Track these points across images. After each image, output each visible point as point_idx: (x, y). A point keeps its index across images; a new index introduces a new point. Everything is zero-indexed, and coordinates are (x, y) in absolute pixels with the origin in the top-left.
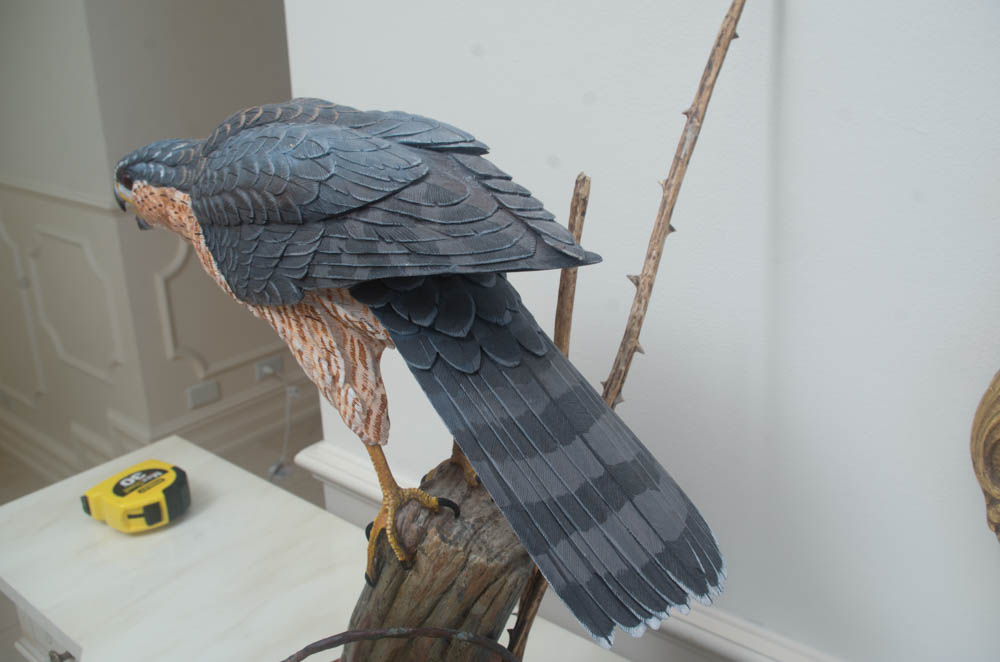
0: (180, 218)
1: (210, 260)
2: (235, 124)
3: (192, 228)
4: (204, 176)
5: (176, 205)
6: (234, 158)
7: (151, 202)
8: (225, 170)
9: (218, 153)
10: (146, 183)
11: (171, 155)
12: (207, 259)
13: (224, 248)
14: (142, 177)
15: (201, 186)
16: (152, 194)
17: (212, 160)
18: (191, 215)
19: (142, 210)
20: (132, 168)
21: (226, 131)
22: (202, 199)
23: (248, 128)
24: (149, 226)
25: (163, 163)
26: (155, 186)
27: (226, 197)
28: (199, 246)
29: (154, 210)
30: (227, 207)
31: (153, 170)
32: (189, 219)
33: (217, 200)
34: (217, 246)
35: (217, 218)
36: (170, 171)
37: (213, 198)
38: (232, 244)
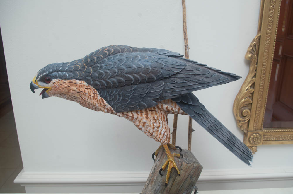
0: (79, 90)
1: (103, 101)
2: (104, 54)
3: (91, 92)
4: (98, 73)
5: (78, 85)
6: (118, 65)
7: (63, 86)
8: (114, 69)
9: (103, 65)
10: (60, 79)
11: (67, 68)
12: (101, 101)
13: (113, 95)
14: (56, 77)
15: (98, 76)
16: (64, 83)
17: (102, 67)
18: (89, 87)
19: (56, 90)
20: (50, 75)
21: (100, 57)
22: (100, 80)
23: (111, 55)
24: (49, 96)
25: (66, 71)
26: (65, 80)
27: (118, 78)
28: (96, 97)
29: (65, 89)
30: (119, 81)
31: (62, 74)
32: (88, 89)
33: (113, 79)
34: (108, 95)
35: (112, 86)
36: (70, 74)
37: (110, 79)
38: (118, 93)
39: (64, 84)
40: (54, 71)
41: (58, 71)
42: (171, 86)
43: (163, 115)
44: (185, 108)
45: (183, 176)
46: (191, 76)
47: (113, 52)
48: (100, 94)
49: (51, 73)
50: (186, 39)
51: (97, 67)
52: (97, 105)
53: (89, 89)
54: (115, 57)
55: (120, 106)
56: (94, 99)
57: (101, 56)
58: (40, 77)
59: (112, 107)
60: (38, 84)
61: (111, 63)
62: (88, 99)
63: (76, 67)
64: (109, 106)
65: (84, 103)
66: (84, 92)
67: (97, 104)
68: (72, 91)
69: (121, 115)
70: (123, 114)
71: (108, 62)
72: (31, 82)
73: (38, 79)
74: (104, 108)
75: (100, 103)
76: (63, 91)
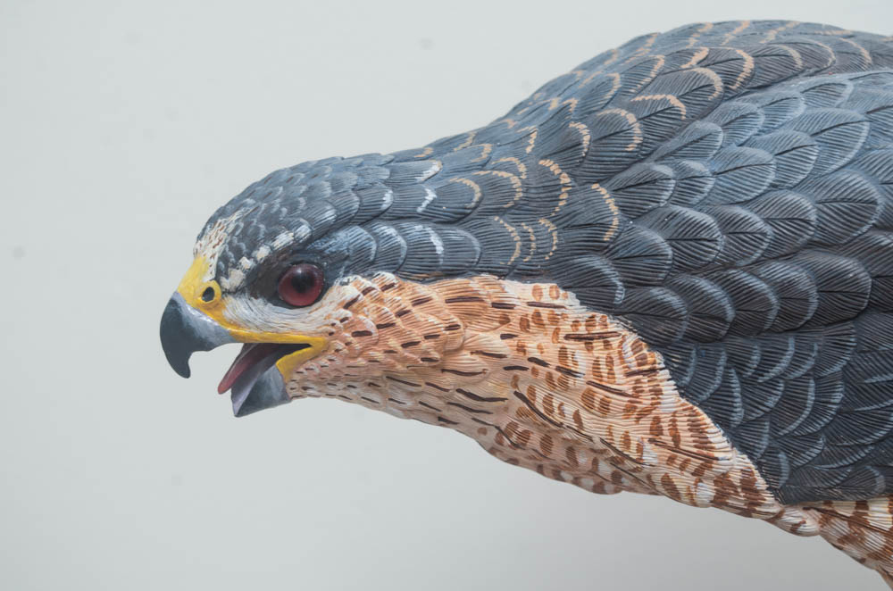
0: (521, 349)
1: (696, 428)
2: (696, 93)
3: (610, 362)
4: (661, 226)
5: (515, 318)
6: (819, 166)
7: (416, 324)
8: (792, 197)
9: (697, 166)
10: (389, 277)
11: (431, 196)
12: (683, 424)
13: (772, 383)
14: (362, 263)
15: (669, 251)
16: (418, 302)
17: (689, 184)
18: (598, 329)
19: (361, 354)
20: (319, 245)
21: (669, 111)
22: (684, 279)
24: (285, 398)
25: (425, 218)
26: (423, 281)
27: (824, 260)
28: (646, 401)
29: (425, 344)
30: (830, 284)
31: (400, 240)
32: (587, 340)
33: (781, 270)
34: (735, 383)
35: (772, 316)
36: (458, 234)
37: (763, 271)
38: (813, 369)
39: (417, 312)
40: (344, 221)
41: (369, 216)
48: (676, 375)
49: (326, 231)
51: (654, 181)
52: (652, 455)
53: (598, 344)
55: (821, 459)
56: (629, 410)
57: (673, 100)
58: (247, 263)
59: (759, 465)
60: (228, 313)
61: (762, 155)
62: (577, 417)
63: (491, 186)
64: (733, 461)
65: (535, 440)
66: (554, 361)
67: (648, 447)
68: (466, 360)
69: (811, 521)
70: (828, 516)
71: (735, 149)
72: (173, 302)
73: (236, 278)
74: (698, 473)
75: (676, 439)
76: (405, 359)
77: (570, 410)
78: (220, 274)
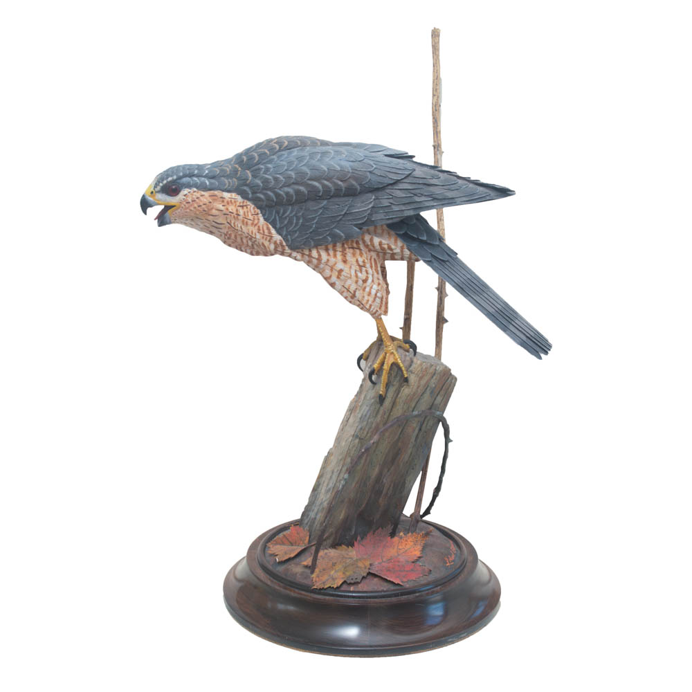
0: (227, 209)
1: (268, 229)
2: (272, 149)
3: (248, 212)
4: (260, 179)
5: (225, 201)
6: (296, 166)
7: (201, 201)
8: (290, 172)
9: (269, 166)
10: (195, 189)
11: (207, 172)
12: (265, 228)
13: (286, 218)
14: (189, 186)
15: (261, 185)
16: (202, 196)
17: (267, 170)
18: (245, 204)
19: (188, 208)
20: (178, 181)
21: (265, 153)
22: (265, 191)
23: (282, 151)
24: (170, 223)
25: (205, 177)
26: (203, 191)
27: (297, 187)
28: (256, 222)
29: (204, 206)
30: (298, 192)
31: (198, 181)
32: (242, 207)
33: (286, 189)
34: (277, 217)
35: (285, 200)
36: (213, 181)
37: (282, 189)
38: (296, 214)
39: (201, 198)
40: (185, 176)
41: (191, 176)
42: (386, 203)
43: (375, 259)
44: (413, 245)
45: (415, 387)
46: (420, 186)
47: (287, 147)
48: (263, 215)
49: (180, 178)
50: (437, 133)
51: (259, 169)
52: (258, 236)
53: (245, 208)
54: (291, 153)
55: (297, 237)
56: (252, 224)
57: (266, 151)
58: (161, 184)
59: (284, 239)
60: (156, 197)
61: (284, 163)
62: (241, 227)
63: (222, 170)
64: (277, 238)
65: (233, 237)
66: (235, 213)
67: (257, 234)
68: (214, 212)
69: (299, 256)
70: (303, 254)
71: (279, 162)
72: (144, 196)
73: (158, 188)
74: (269, 241)
75: (264, 231)
76: (198, 210)
77: (239, 226)
78: (155, 187)
